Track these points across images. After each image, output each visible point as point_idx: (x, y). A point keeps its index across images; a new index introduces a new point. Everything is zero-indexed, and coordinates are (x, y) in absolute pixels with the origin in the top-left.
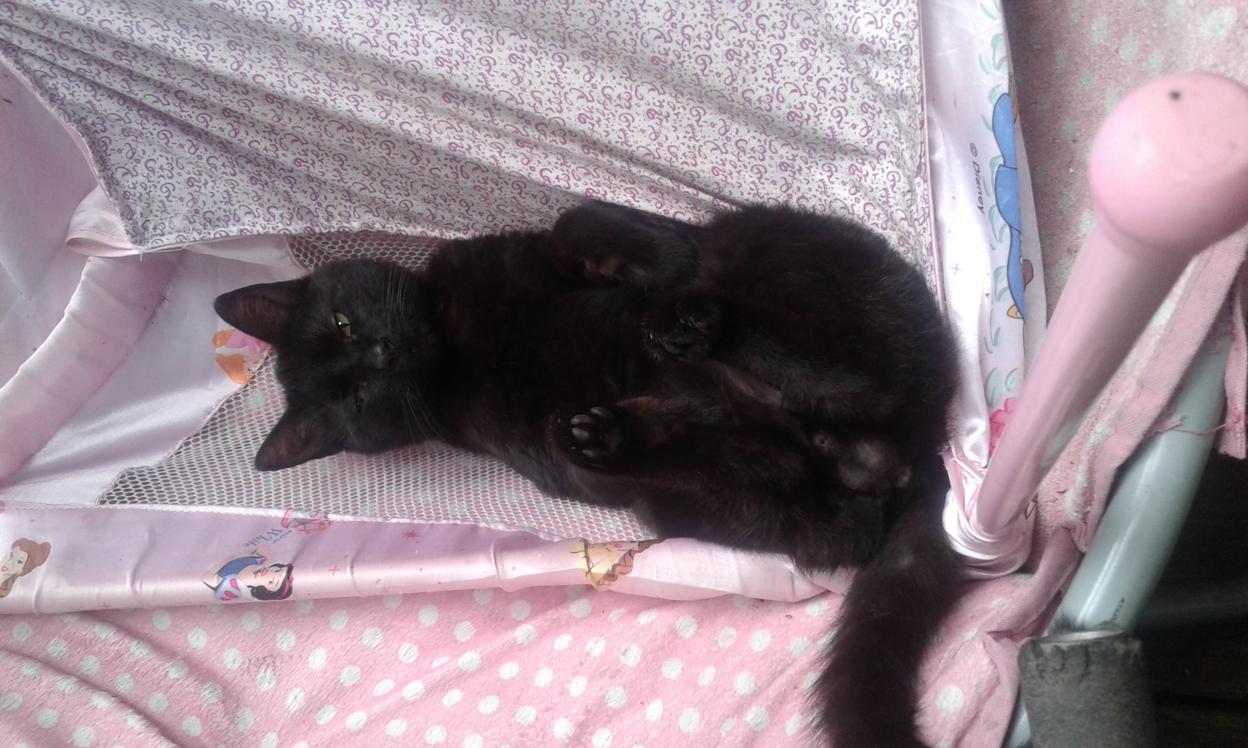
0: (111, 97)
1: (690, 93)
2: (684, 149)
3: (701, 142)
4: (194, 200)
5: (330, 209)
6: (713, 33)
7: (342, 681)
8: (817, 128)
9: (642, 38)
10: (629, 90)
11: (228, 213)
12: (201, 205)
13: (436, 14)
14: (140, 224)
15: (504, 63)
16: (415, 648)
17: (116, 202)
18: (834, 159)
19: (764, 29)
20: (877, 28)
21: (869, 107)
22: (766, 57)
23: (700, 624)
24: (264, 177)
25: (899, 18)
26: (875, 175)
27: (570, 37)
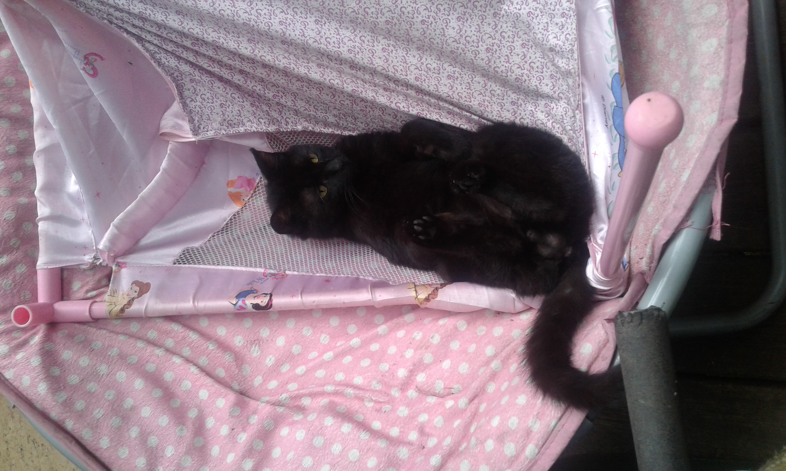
0: (186, 64)
1: (468, 68)
2: (465, 94)
3: (473, 91)
4: (223, 114)
5: (288, 120)
6: (480, 40)
7: (293, 352)
8: (529, 85)
9: (446, 41)
10: (439, 65)
11: (239, 121)
12: (227, 116)
13: (348, 28)
14: (197, 125)
15: (380, 52)
16: (328, 337)
17: (187, 115)
18: (537, 100)
19: (504, 38)
20: (558, 40)
21: (554, 76)
22: (505, 51)
23: (468, 324)
24: (257, 103)
25: (568, 36)
26: (557, 108)
27: (411, 40)
